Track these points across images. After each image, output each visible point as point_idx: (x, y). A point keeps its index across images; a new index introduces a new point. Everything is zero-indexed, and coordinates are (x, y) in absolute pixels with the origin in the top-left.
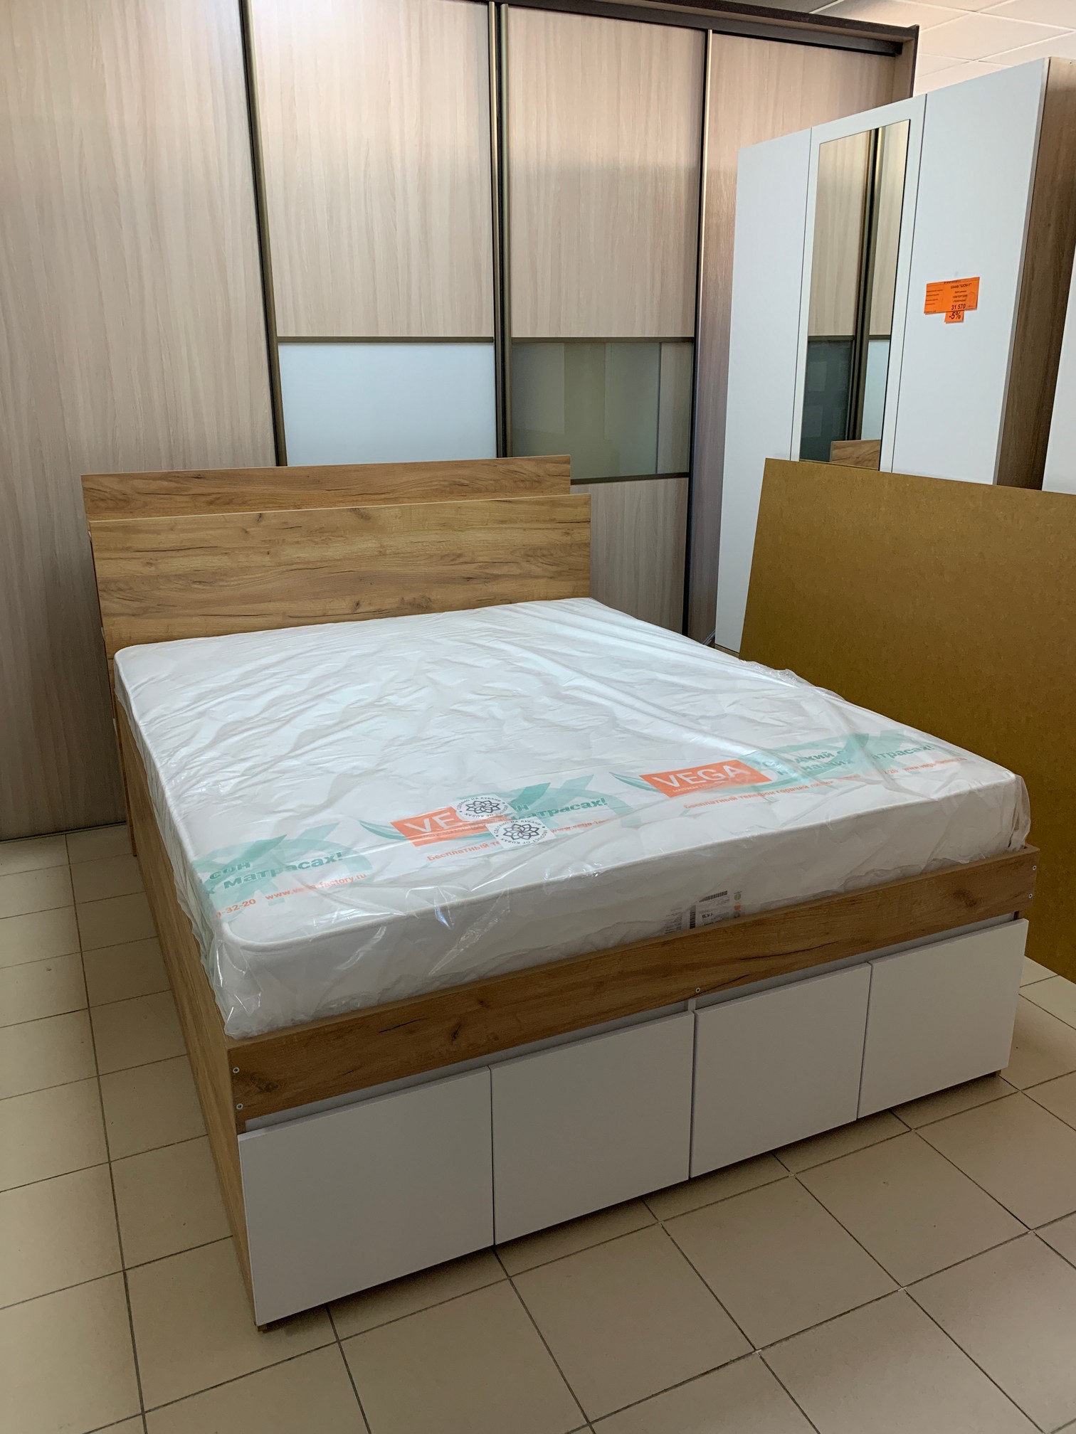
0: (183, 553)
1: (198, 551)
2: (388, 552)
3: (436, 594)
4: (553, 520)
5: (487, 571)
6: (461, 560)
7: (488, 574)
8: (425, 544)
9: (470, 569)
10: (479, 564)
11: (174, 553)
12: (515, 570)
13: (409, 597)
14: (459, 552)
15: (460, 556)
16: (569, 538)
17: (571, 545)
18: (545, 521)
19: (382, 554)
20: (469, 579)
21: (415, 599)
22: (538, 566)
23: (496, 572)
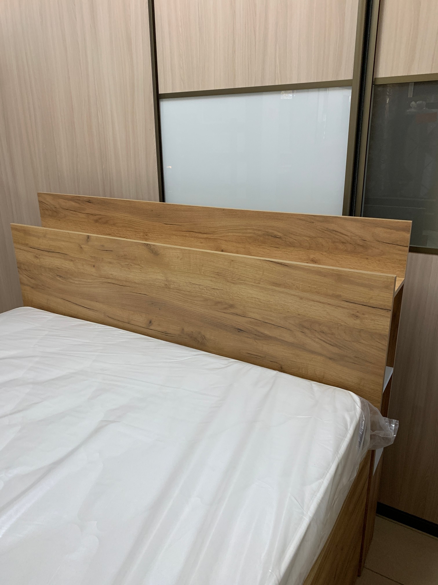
0: (51, 254)
1: (58, 255)
2: (172, 286)
3: (210, 335)
4: (338, 297)
5: (259, 329)
6: (232, 310)
7: (259, 332)
8: (201, 287)
9: (241, 322)
10: (250, 319)
11: (46, 253)
12: (287, 337)
13: (188, 329)
14: (231, 302)
15: (232, 306)
16: (358, 321)
17: (360, 331)
18: (326, 295)
19: (167, 287)
20: (240, 330)
21: (192, 332)
22: (315, 341)
23: (267, 332)
